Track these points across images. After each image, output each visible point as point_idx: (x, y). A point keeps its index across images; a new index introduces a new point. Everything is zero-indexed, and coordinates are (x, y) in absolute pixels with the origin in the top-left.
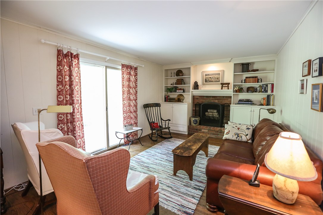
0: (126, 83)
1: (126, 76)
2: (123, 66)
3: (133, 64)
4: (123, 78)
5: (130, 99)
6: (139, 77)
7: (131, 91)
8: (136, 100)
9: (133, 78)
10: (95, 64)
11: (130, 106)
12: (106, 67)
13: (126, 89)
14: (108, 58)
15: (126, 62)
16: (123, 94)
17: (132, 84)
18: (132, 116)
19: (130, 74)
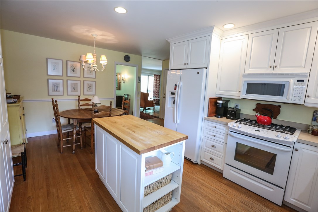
0: (155, 81)
1: (155, 79)
2: (154, 75)
3: (158, 74)
4: (154, 80)
5: (156, 87)
6: (161, 79)
7: (157, 84)
8: (159, 88)
9: (158, 79)
10: (145, 75)
11: (156, 90)
12: (149, 76)
13: (155, 84)
14: (149, 73)
15: (155, 74)
16: (154, 85)
17: (158, 82)
18: (157, 94)
19: (157, 78)
